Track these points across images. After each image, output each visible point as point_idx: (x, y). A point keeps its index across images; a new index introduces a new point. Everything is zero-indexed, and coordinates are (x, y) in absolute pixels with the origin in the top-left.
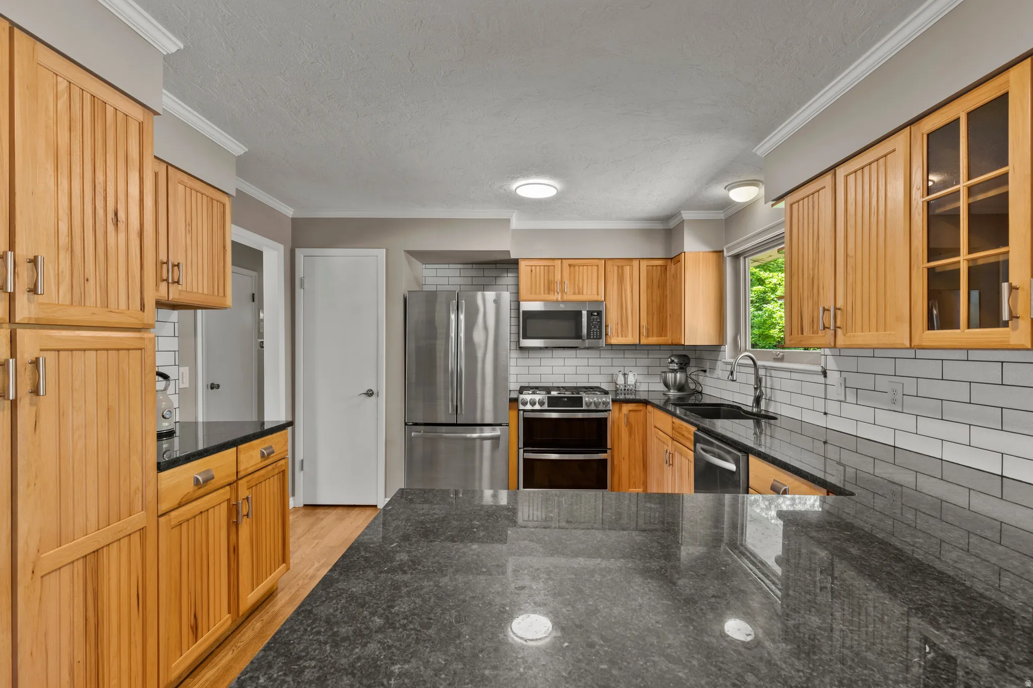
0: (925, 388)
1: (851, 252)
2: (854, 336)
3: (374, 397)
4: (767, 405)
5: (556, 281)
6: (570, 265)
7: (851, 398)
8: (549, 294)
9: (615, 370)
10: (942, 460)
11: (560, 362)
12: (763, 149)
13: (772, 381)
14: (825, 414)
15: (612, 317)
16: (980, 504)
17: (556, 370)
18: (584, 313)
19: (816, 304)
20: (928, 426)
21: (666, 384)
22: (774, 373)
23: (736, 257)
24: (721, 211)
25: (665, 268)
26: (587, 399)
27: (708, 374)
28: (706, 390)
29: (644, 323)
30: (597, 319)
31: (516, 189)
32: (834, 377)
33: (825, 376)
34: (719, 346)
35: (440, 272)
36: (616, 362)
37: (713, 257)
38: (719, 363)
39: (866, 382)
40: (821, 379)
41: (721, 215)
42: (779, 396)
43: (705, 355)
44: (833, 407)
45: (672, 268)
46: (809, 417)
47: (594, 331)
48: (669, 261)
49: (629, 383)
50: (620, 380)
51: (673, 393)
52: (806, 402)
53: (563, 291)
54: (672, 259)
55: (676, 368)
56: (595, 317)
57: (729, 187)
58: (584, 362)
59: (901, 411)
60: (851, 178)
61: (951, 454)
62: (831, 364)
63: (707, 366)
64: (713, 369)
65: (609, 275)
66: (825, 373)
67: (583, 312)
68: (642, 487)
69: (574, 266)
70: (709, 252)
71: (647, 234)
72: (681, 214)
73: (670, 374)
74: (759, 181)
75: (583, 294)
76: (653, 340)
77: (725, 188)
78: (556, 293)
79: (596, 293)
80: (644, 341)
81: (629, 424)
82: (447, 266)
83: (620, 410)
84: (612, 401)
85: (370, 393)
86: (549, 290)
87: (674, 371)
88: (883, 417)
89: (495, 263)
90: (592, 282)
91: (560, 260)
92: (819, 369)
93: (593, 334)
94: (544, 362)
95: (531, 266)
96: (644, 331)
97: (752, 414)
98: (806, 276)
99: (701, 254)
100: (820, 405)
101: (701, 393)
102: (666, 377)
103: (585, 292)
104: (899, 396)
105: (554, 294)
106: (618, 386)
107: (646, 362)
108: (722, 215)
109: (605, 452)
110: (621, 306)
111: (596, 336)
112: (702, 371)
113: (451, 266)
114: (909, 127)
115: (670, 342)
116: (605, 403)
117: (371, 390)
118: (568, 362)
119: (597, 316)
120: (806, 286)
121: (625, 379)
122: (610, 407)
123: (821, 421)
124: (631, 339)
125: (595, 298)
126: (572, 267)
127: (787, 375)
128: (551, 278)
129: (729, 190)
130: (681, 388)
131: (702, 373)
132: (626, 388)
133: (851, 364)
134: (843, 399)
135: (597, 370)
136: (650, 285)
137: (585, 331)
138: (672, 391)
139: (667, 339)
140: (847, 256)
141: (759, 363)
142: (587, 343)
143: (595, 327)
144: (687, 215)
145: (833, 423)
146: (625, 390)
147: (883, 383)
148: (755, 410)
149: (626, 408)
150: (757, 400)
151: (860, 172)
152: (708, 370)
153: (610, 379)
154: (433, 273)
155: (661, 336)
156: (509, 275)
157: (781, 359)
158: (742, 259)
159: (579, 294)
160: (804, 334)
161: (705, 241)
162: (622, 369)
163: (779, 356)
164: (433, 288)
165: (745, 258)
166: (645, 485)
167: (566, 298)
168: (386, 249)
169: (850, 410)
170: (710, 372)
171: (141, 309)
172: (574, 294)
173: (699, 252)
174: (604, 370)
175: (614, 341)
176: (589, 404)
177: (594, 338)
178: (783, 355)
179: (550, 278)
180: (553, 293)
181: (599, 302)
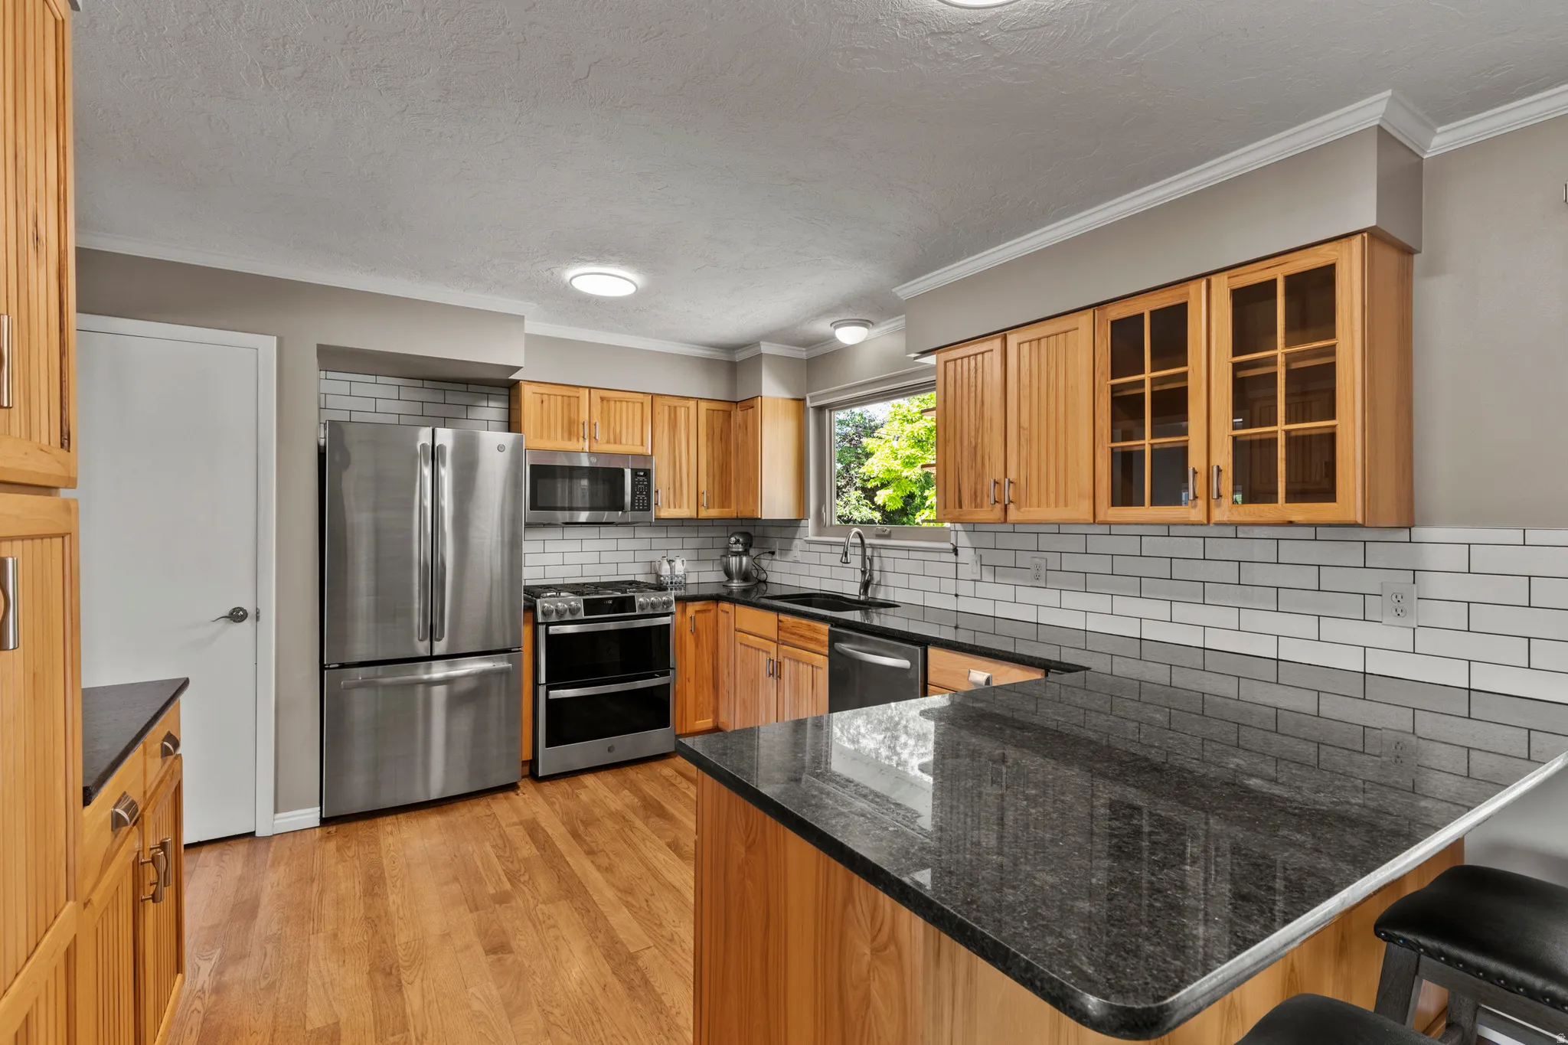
0: (1068, 563)
1: (1025, 423)
2: (1029, 511)
3: (247, 624)
4: (875, 590)
5: (581, 421)
6: (602, 399)
7: (988, 576)
8: (570, 439)
9: (656, 556)
10: (1086, 631)
11: (575, 546)
12: (906, 291)
13: (882, 562)
14: (956, 595)
15: (661, 479)
16: (1122, 668)
17: (569, 558)
18: (628, 473)
19: (980, 476)
20: (1071, 599)
21: (728, 573)
22: (884, 552)
23: (820, 409)
24: (804, 349)
25: (728, 415)
26: (641, 600)
27: (777, 557)
28: (773, 578)
29: (703, 487)
30: (644, 481)
31: (571, 280)
32: (966, 555)
33: (956, 554)
34: (798, 520)
35: (357, 389)
36: (656, 544)
37: (792, 404)
38: (796, 542)
39: (1007, 558)
40: (952, 557)
41: (802, 354)
42: (891, 579)
43: (772, 532)
44: (966, 588)
45: (738, 415)
46: (933, 601)
47: (639, 500)
48: (734, 406)
49: (676, 573)
50: (665, 569)
51: (736, 584)
52: (932, 584)
53: (592, 438)
54: (737, 402)
55: (740, 550)
56: (641, 479)
57: (837, 325)
58: (611, 545)
59: (1044, 586)
60: (1025, 347)
61: (1095, 624)
62: (963, 540)
63: (776, 545)
64: (786, 550)
65: (657, 418)
66: (955, 551)
67: (626, 470)
68: (712, 716)
69: (608, 400)
70: (788, 399)
71: (708, 365)
72: (759, 345)
73: (734, 558)
74: (870, 322)
75: (621, 443)
76: (714, 513)
77: (831, 325)
78: (581, 439)
79: (639, 443)
80: (704, 513)
81: (695, 632)
82: (372, 379)
83: (684, 611)
84: (675, 600)
85: (237, 616)
86: (570, 433)
87: (737, 554)
88: (1025, 594)
89: (467, 382)
90: (633, 426)
91: (587, 391)
92: (951, 547)
93: (639, 502)
94: (550, 546)
95: (542, 394)
96: (704, 499)
97: (858, 602)
98: (966, 443)
99: (780, 401)
100: (949, 586)
101: (765, 582)
102: (728, 563)
103: (624, 441)
104: (1043, 572)
105: (578, 440)
106: (662, 579)
107: (693, 542)
108: (804, 353)
109: (667, 674)
110: (674, 463)
111: (643, 506)
112: (769, 552)
113: (380, 379)
114: (1092, 310)
115: (735, 515)
116: (668, 604)
117: (241, 609)
118: (588, 545)
119: (643, 476)
120: (965, 453)
121: (672, 569)
122: (673, 608)
123: (950, 604)
124: (686, 511)
125: (639, 450)
126: (605, 402)
127: (904, 554)
128: (574, 416)
129: (836, 328)
130: (745, 576)
131: (769, 557)
132: (674, 581)
133: (988, 540)
134: (979, 578)
135: (629, 556)
136: (710, 437)
137: (628, 498)
138: (735, 581)
139: (731, 512)
140: (1019, 427)
141: (867, 541)
142: (630, 516)
143: (641, 493)
144: (766, 348)
145: (965, 605)
146: (672, 583)
147: (1024, 559)
148: (862, 598)
149: (692, 608)
150: (866, 585)
151: (1035, 343)
152: (777, 552)
153: (647, 569)
154: (344, 388)
155: (723, 507)
156: (491, 404)
157: (888, 536)
158: (827, 411)
159: (615, 443)
160: (964, 507)
161: (784, 383)
162: (664, 553)
163: (886, 533)
164: (343, 417)
165: (830, 411)
166: (716, 712)
167: (596, 448)
168: (278, 337)
169: (987, 589)
170: (781, 554)
171: (62, 445)
172: (608, 442)
173: (778, 398)
174: (640, 556)
175: (665, 513)
176: (642, 607)
177: (639, 510)
178: (890, 532)
179: (572, 416)
180: (575, 440)
181: (648, 458)
